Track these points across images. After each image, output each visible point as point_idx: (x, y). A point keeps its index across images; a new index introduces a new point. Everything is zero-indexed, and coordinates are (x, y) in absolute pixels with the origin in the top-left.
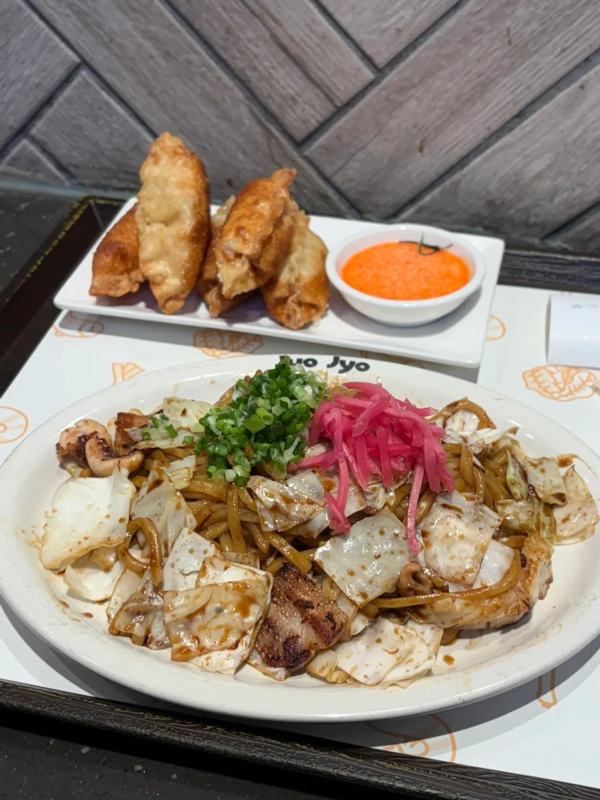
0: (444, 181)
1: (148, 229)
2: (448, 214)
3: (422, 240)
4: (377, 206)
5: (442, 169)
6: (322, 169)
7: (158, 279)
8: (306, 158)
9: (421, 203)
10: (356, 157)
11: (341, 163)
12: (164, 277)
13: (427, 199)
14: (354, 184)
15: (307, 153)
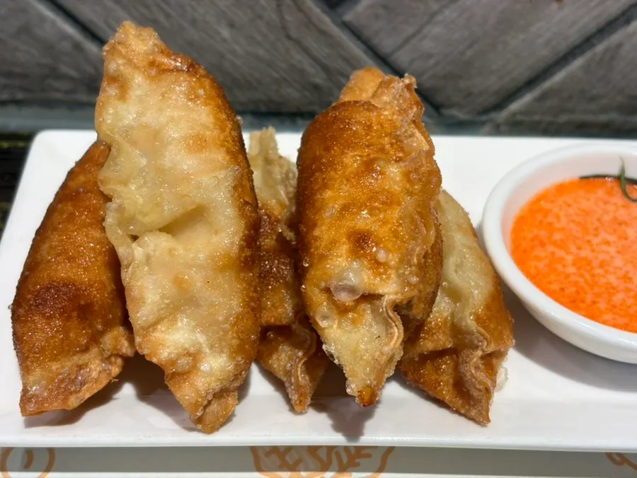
0: (593, 45)
1: (138, 251)
2: (593, 99)
3: (623, 170)
4: (470, 94)
5: (592, 27)
6: (375, 41)
7: (183, 362)
8: (347, 26)
9: (547, 84)
10: (439, 18)
11: (410, 30)
12: (195, 356)
13: (559, 77)
14: (432, 62)
15: (348, 17)
